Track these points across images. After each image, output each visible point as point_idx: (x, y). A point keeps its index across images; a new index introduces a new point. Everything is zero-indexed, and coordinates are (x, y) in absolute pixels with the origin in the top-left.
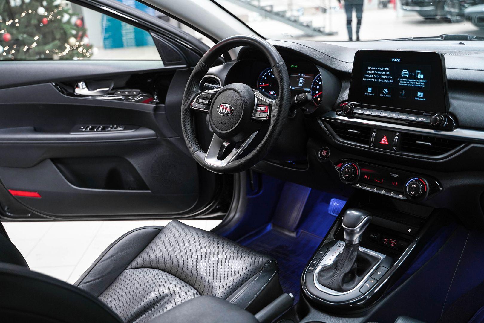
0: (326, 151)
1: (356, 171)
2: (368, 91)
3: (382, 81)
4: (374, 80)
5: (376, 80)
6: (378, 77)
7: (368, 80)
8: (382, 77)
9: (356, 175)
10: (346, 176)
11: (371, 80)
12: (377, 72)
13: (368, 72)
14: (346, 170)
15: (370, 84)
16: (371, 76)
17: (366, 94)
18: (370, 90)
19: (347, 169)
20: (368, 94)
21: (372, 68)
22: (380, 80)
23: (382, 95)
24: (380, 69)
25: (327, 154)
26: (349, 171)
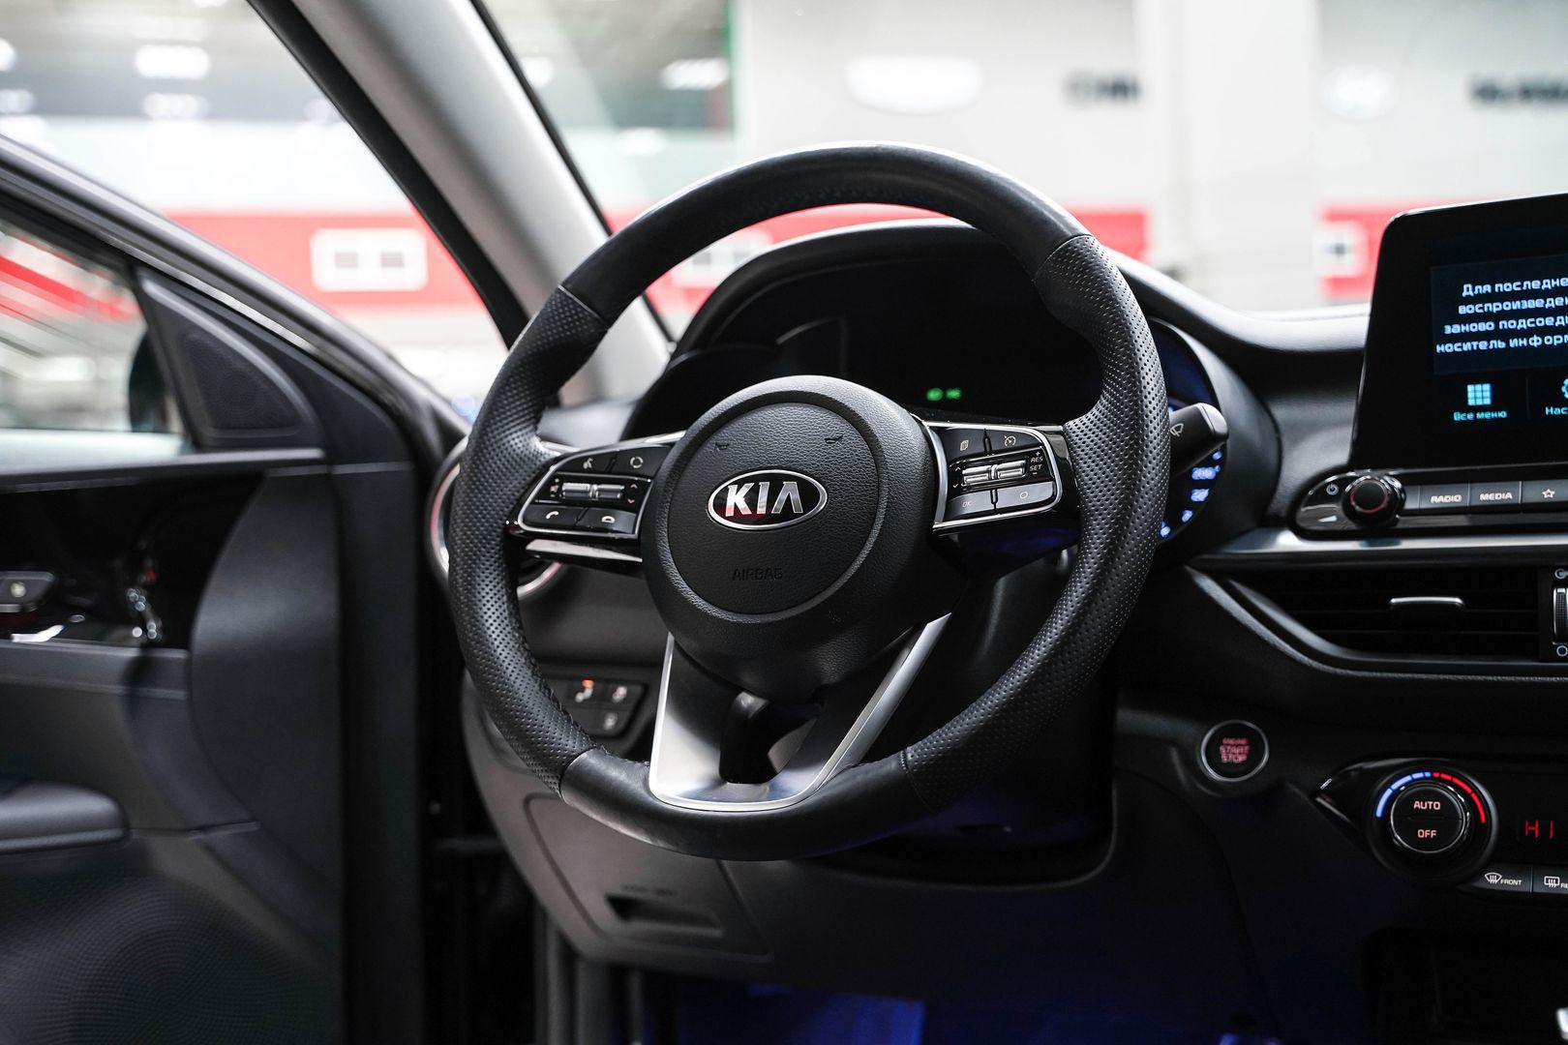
0: (1243, 742)
1: (1470, 805)
2: (1471, 402)
3: (1549, 340)
4: (1501, 345)
5: (1513, 343)
6: (1523, 324)
7: (1467, 346)
8: (1549, 321)
9: (1479, 828)
10: (1422, 834)
11: (1483, 345)
12: (1516, 305)
13: (1463, 310)
14: (1417, 805)
15: (1476, 367)
16: (1483, 327)
17: (1458, 416)
18: (1479, 394)
19: (1423, 800)
20: (1470, 416)
21: (1487, 288)
22: (1535, 341)
23: (1558, 411)
24: (1535, 285)
25: (1254, 756)
26: (1437, 806)
